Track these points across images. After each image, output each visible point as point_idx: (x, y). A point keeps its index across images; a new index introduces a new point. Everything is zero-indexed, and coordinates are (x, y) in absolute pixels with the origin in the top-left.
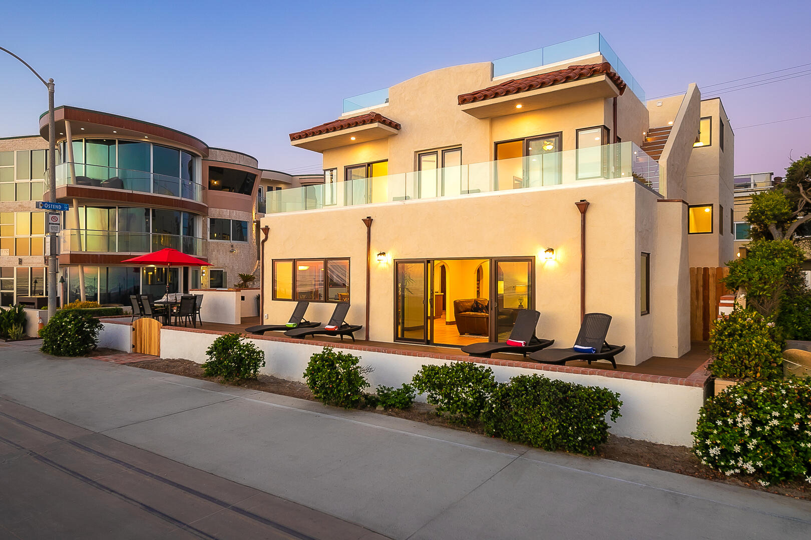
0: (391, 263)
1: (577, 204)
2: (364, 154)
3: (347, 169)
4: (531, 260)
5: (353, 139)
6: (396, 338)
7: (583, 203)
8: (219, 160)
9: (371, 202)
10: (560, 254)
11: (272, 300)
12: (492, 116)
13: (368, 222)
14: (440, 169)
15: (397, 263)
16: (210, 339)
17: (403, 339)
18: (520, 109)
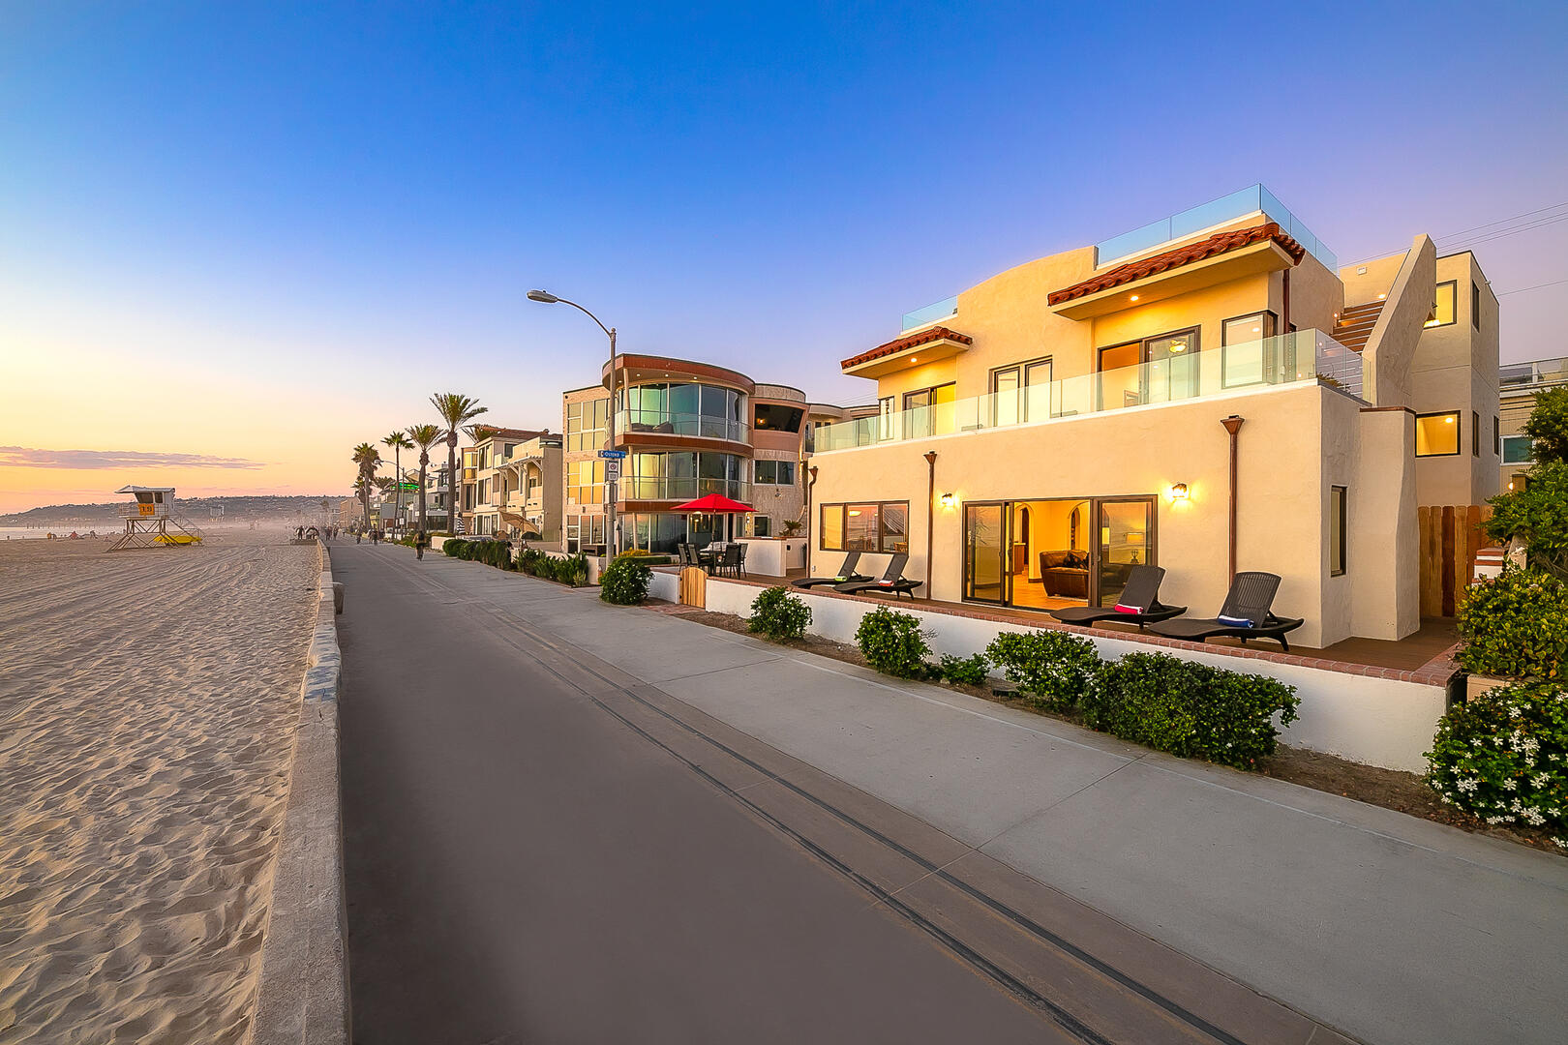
0: (959, 506)
1: (1225, 422)
2: (926, 378)
3: (906, 396)
4: (1151, 500)
6: (965, 597)
7: (1234, 419)
8: (766, 397)
9: (934, 434)
10: (1197, 491)
11: (820, 550)
12: (1093, 316)
13: (932, 457)
14: (1022, 389)
15: (966, 506)
16: (755, 592)
17: (973, 599)
18: (1134, 302)
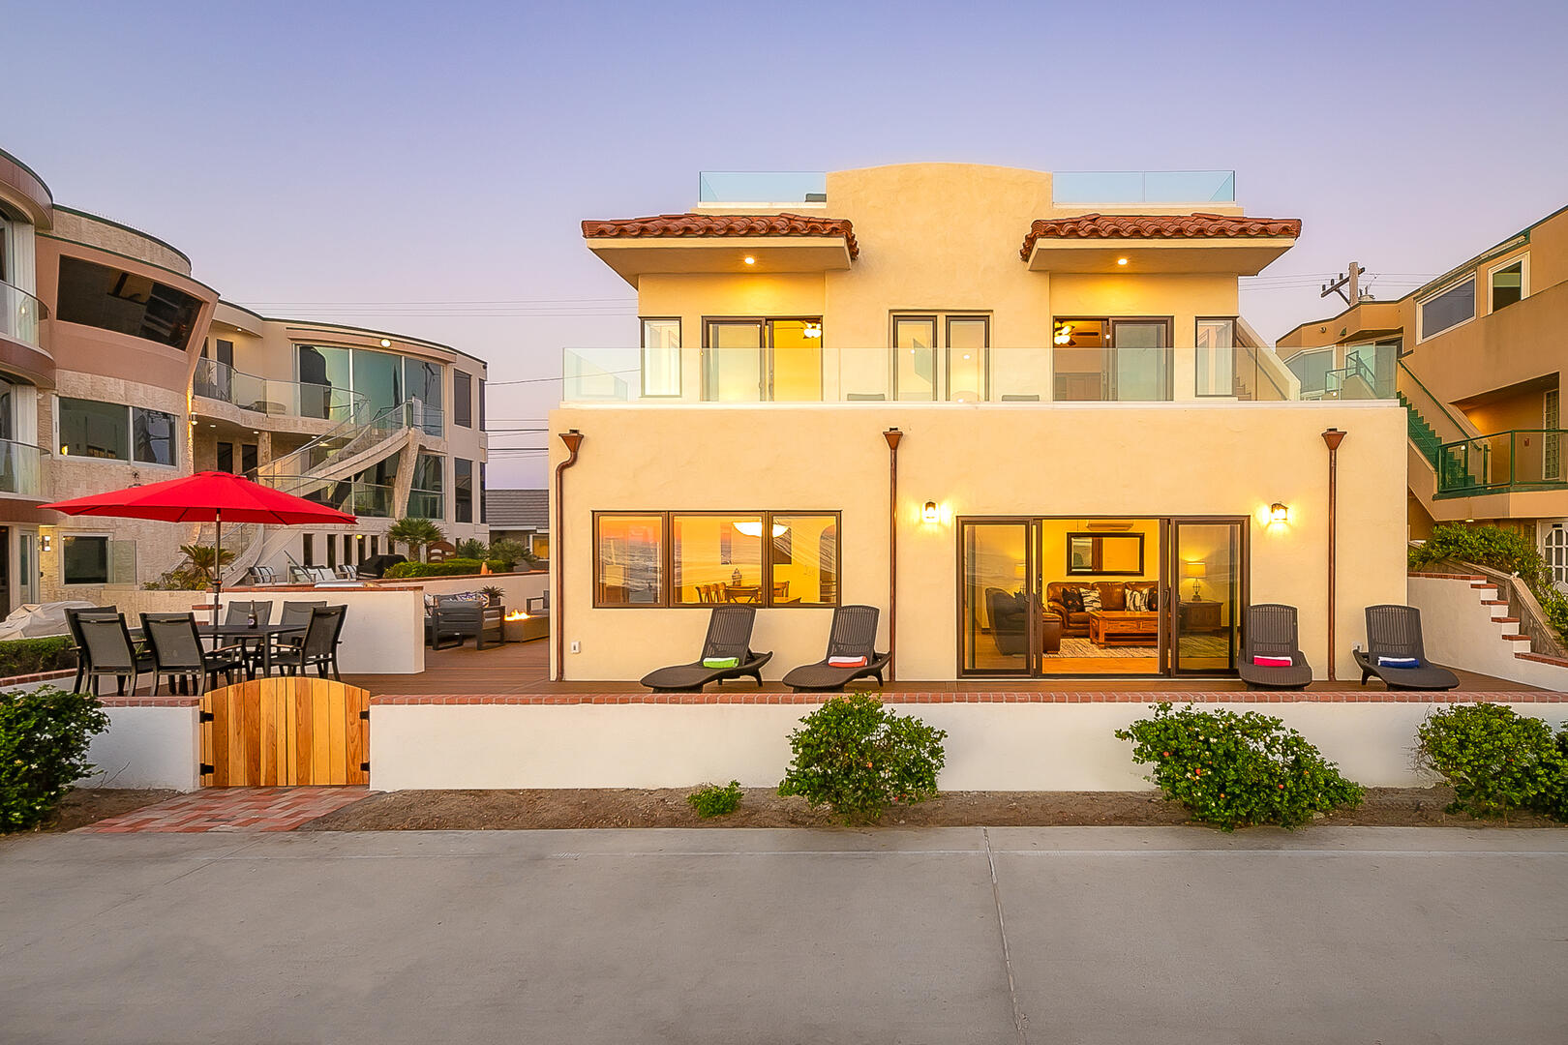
0: (950, 523)
2: (759, 298)
3: (709, 322)
4: (1240, 524)
5: (750, 261)
6: (962, 672)
7: (1332, 432)
8: (94, 246)
10: (1294, 514)
11: (594, 607)
13: (894, 439)
14: (941, 350)
15: (963, 522)
17: (973, 672)
